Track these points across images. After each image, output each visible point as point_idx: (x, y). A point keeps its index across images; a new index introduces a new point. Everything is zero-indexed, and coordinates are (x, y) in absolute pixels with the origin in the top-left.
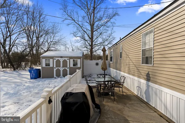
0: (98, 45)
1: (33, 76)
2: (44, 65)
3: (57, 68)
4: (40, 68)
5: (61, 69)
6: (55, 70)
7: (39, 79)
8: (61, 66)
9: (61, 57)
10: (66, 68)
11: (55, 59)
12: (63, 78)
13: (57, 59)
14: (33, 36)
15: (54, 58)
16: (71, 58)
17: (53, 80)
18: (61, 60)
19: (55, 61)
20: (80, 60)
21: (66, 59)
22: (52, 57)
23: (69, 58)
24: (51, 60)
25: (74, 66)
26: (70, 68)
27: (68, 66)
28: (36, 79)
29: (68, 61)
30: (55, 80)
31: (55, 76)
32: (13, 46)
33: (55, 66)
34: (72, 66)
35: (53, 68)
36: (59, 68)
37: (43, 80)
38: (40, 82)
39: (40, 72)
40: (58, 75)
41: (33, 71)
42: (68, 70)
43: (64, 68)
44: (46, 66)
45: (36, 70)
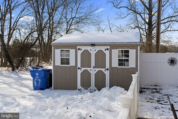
0: (166, 21)
1: (37, 84)
2: (58, 63)
3: (83, 69)
4: (50, 67)
5: (93, 71)
6: (79, 72)
7: (47, 90)
8: (93, 63)
9: (93, 45)
10: (103, 70)
11: (79, 49)
12: (97, 91)
13: (84, 48)
14: (43, 11)
15: (78, 47)
16: (113, 46)
17: (75, 96)
18: (93, 51)
19: (79, 53)
20: (135, 50)
21: (103, 48)
22: (74, 46)
23: (109, 47)
24: (72, 51)
25: (120, 65)
26: (112, 69)
27: (108, 66)
28: (43, 89)
29: (107, 53)
30: (80, 96)
31: (79, 86)
32: (14, 30)
33: (79, 65)
34: (115, 64)
35: (75, 68)
36: (88, 69)
37: (57, 92)
38: (50, 98)
39: (51, 75)
40: (86, 85)
41: (37, 74)
42: (107, 73)
43: (97, 70)
44: (61, 64)
45: (43, 72)
